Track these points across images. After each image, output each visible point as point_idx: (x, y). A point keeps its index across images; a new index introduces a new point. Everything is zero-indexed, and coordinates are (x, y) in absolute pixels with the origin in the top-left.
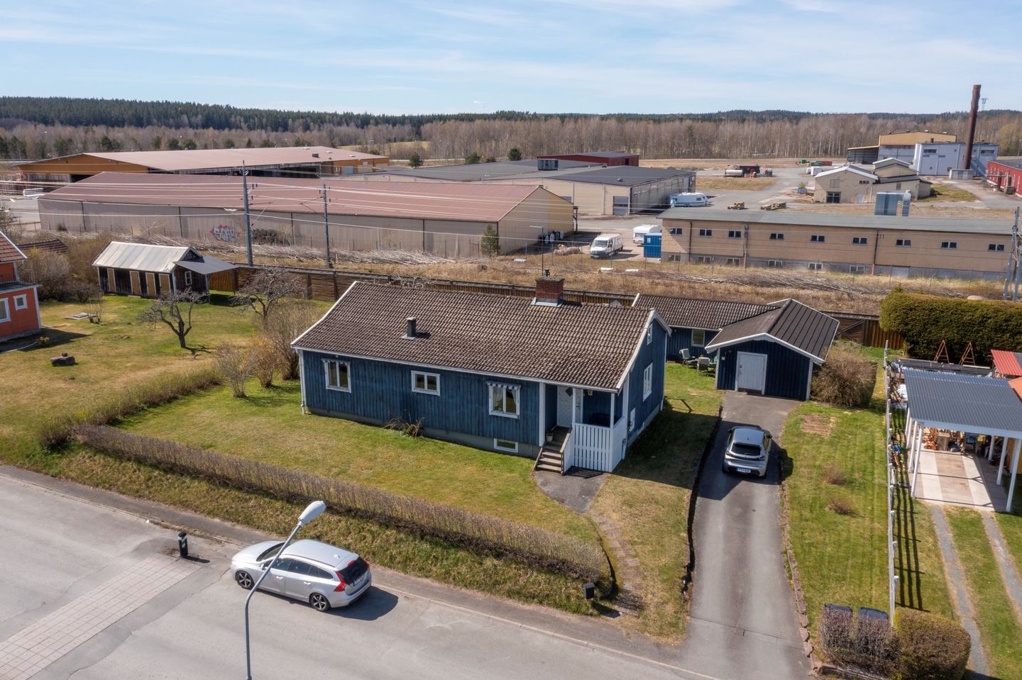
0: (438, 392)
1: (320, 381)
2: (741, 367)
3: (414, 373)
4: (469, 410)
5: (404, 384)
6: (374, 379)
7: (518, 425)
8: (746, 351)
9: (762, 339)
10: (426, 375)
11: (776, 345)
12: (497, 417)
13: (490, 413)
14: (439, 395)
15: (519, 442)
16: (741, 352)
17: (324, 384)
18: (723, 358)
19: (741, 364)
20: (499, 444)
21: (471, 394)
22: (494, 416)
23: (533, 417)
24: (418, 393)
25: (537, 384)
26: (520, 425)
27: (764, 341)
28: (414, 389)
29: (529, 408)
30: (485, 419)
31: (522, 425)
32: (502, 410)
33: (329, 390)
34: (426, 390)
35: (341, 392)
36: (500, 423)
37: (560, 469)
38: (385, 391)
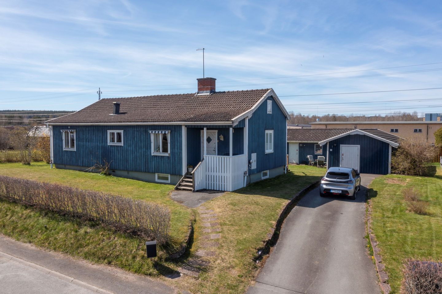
0: (122, 144)
1: (61, 146)
2: (343, 155)
3: (109, 132)
4: (140, 154)
5: (104, 140)
6: (88, 140)
7: (169, 161)
8: (345, 144)
9: (356, 133)
10: (116, 132)
11: (365, 136)
12: (156, 156)
13: (152, 154)
14: (123, 145)
15: (171, 175)
16: (342, 145)
17: (62, 147)
18: (331, 150)
19: (343, 153)
20: (159, 178)
21: (141, 142)
22: (155, 156)
23: (179, 154)
24: (111, 146)
25: (180, 127)
26: (170, 160)
27: (357, 134)
28: (109, 143)
29: (176, 147)
30: (149, 159)
31: (171, 161)
32: (160, 152)
33: (65, 150)
34: (116, 144)
35: (71, 151)
36: (158, 160)
37: (192, 188)
38: (93, 148)
